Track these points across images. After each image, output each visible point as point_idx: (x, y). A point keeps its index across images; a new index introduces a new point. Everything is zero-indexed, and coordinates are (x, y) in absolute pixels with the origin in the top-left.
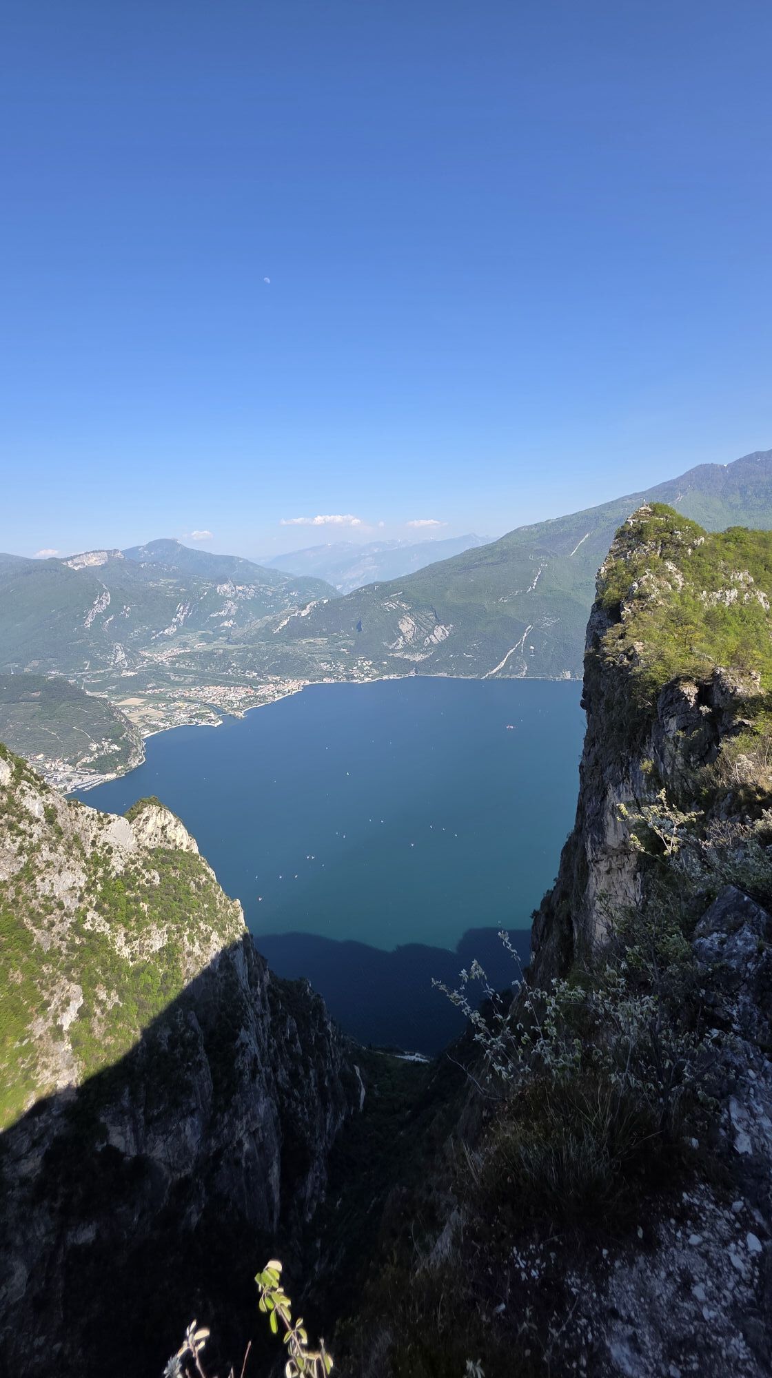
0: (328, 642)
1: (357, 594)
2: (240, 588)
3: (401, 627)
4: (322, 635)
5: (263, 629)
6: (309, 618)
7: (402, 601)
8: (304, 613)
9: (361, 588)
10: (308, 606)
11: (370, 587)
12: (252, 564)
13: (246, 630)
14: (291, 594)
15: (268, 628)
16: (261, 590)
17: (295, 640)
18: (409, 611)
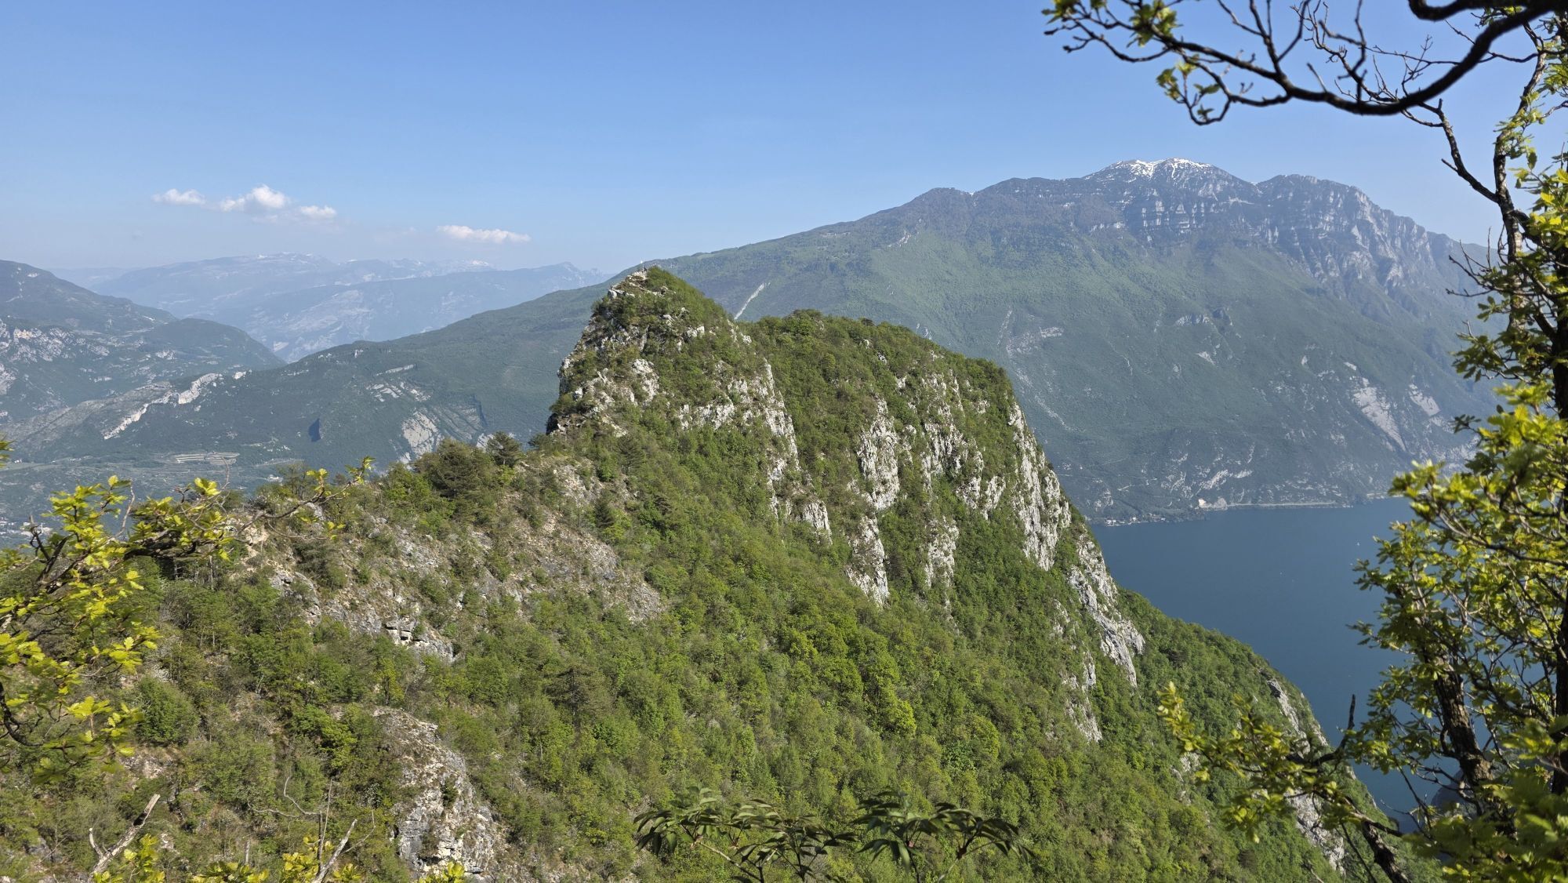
0: (240, 462)
1: (315, 364)
2: (25, 335)
3: (407, 434)
4: (226, 445)
5: (78, 427)
6: (198, 409)
7: (412, 381)
8: (184, 398)
9: (325, 352)
10: (196, 384)
11: (343, 351)
12: (64, 284)
13: (30, 429)
14: (159, 355)
15: (90, 427)
16: (81, 341)
17: (158, 457)
18: (426, 404)
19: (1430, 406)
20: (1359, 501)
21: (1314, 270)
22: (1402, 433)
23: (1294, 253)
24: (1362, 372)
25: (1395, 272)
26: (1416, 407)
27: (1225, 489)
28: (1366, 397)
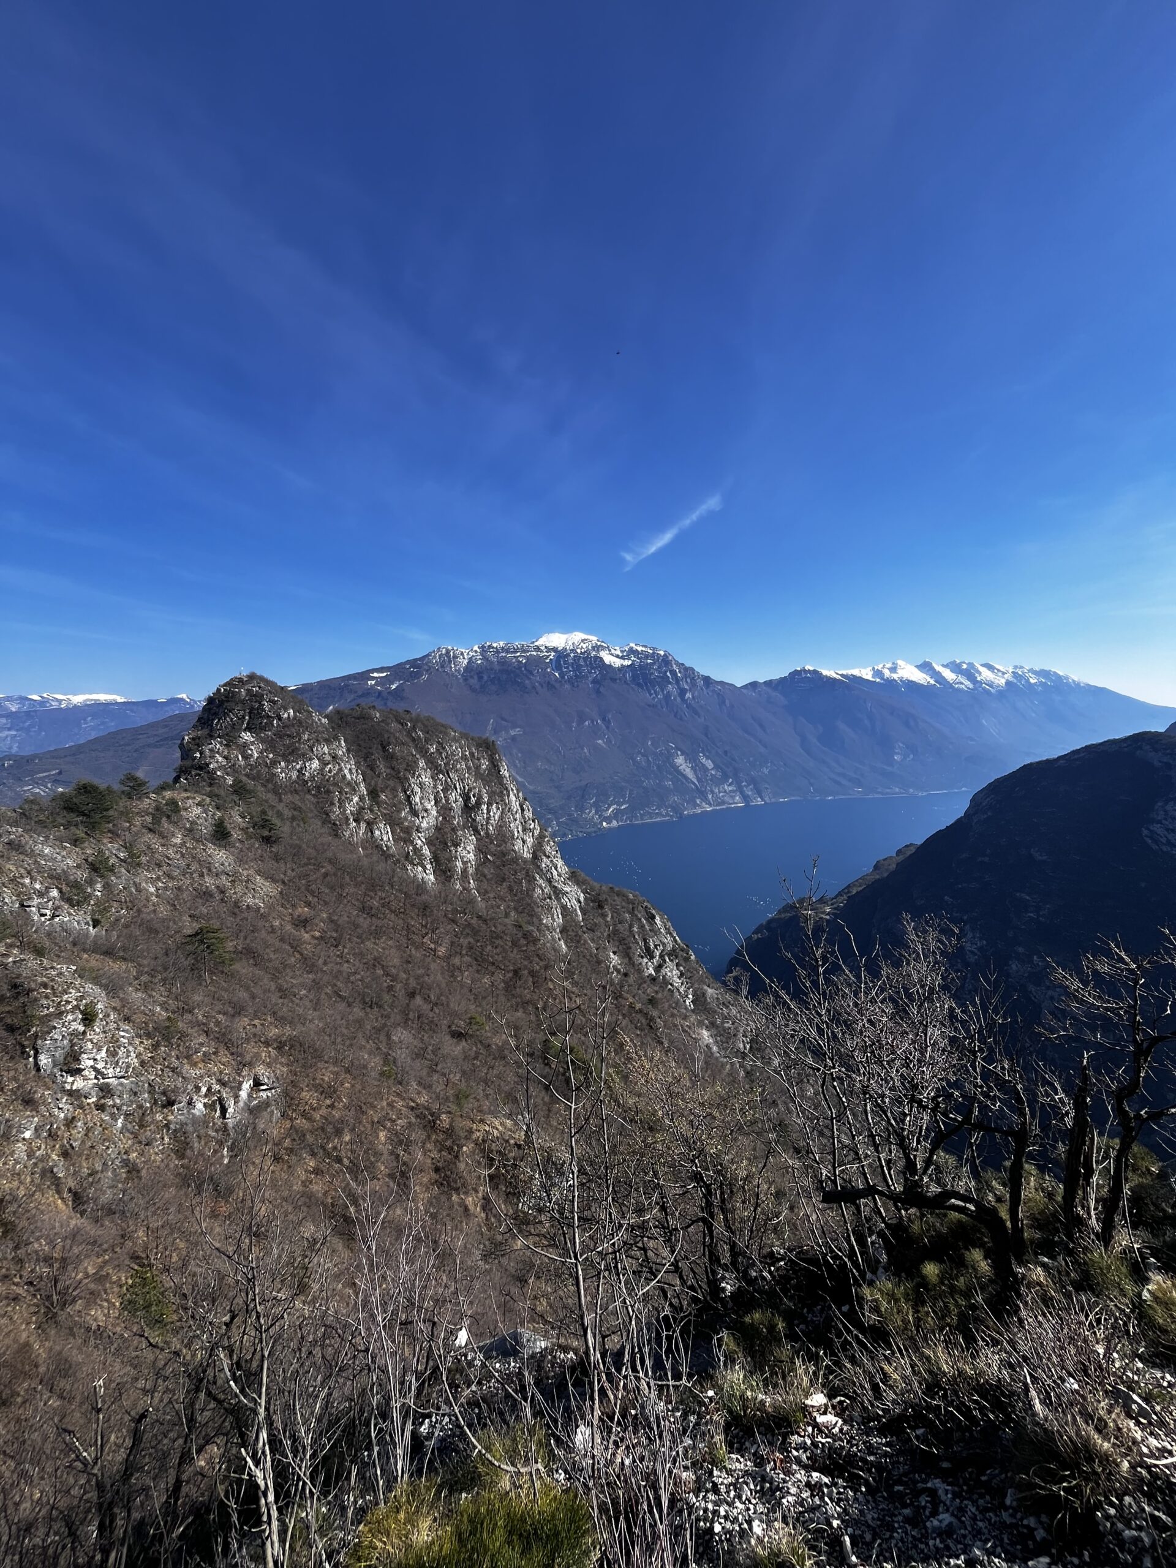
19: (709, 764)
20: (681, 817)
21: (651, 694)
22: (699, 780)
23: (639, 685)
24: (677, 748)
25: (688, 695)
26: (703, 765)
27: (616, 815)
28: (680, 760)
